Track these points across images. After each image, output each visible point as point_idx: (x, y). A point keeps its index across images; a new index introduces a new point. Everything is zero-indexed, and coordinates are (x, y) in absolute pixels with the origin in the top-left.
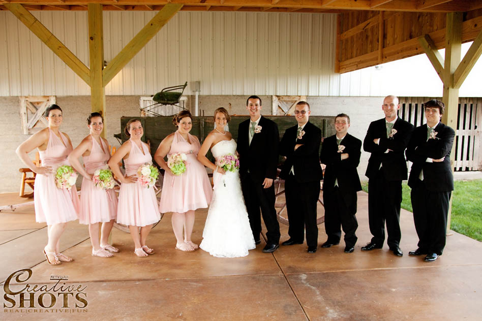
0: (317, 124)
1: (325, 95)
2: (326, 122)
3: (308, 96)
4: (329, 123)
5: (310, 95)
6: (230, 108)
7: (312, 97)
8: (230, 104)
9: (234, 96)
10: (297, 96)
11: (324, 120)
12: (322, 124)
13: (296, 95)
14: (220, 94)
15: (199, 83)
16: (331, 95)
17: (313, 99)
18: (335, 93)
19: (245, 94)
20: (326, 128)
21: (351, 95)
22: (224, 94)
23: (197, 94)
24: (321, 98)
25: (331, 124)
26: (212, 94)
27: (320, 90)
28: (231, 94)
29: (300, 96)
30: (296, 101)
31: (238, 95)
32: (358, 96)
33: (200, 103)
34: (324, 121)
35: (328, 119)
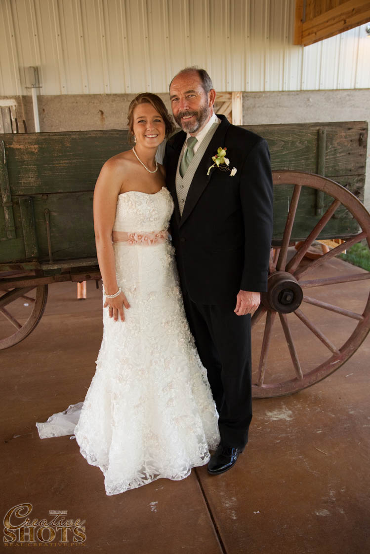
0: (302, 142)
1: (276, 89)
2: (325, 135)
3: (244, 92)
4: (331, 139)
5: (249, 89)
6: (103, 119)
7: (253, 94)
8: (102, 113)
9: (108, 95)
10: (226, 93)
11: (318, 132)
12: (315, 143)
13: (224, 90)
14: (81, 93)
15: (36, 70)
16: (286, 89)
17: (255, 97)
18: (293, 86)
19: (129, 91)
20: (324, 151)
21: (322, 88)
22: (86, 92)
23: (33, 93)
24: (268, 94)
25: (335, 143)
26: (64, 92)
27: (267, 79)
28: (102, 92)
29: (230, 93)
30: (224, 102)
31: (115, 95)
32: (335, 88)
33: (42, 111)
34: (318, 134)
35: (327, 128)
